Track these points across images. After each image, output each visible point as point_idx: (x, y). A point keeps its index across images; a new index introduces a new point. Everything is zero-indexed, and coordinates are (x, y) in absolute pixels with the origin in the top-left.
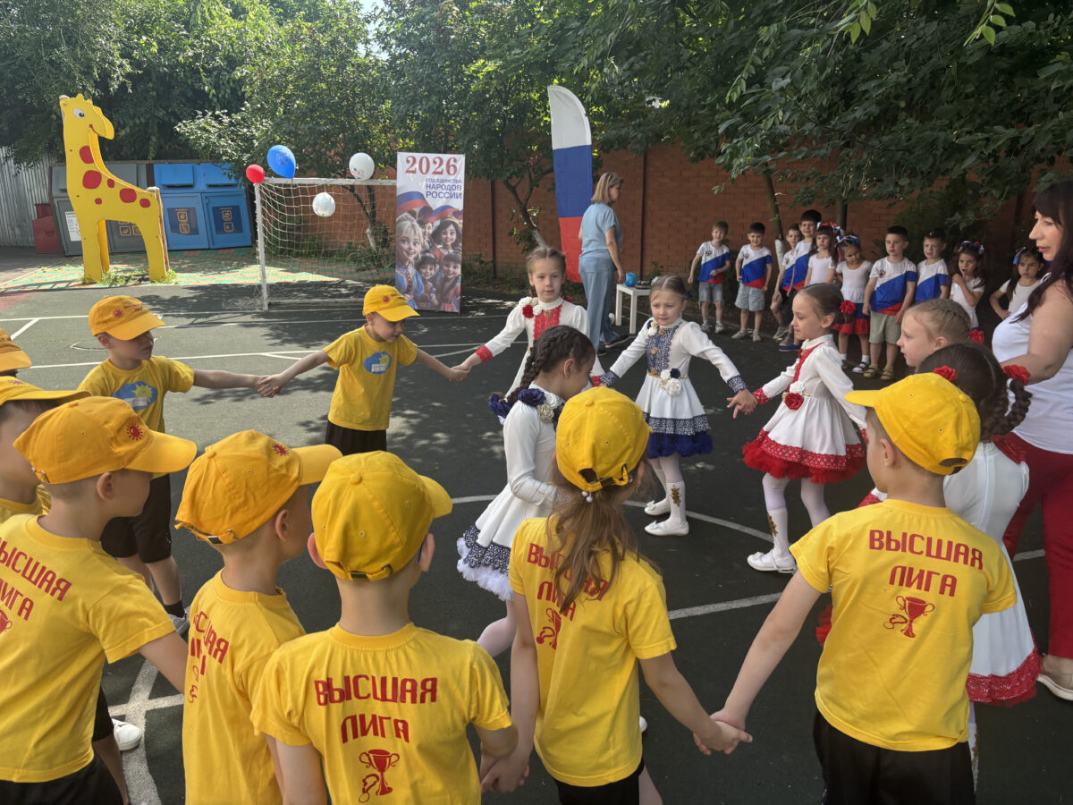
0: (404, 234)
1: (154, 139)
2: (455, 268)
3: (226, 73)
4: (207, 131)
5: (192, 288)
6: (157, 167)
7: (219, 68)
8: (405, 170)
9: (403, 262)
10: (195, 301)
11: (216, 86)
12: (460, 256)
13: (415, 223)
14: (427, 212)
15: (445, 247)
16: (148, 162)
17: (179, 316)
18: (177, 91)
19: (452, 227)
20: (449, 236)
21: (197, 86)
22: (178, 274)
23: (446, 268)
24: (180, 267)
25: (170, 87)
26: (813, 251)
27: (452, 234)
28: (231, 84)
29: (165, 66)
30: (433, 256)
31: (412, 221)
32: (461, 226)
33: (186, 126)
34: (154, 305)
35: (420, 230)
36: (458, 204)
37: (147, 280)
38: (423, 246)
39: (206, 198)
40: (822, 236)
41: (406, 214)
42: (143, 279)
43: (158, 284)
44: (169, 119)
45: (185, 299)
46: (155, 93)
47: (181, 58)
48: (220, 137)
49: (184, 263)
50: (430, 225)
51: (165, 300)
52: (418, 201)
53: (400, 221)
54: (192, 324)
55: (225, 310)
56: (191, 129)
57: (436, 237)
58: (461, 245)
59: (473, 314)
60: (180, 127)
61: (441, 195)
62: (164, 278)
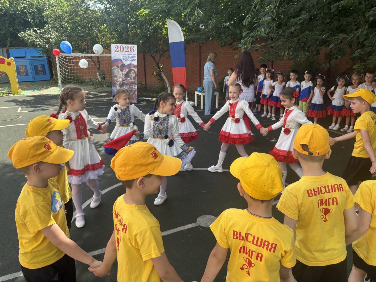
0: (115, 74)
1: (9, 39)
2: (135, 86)
3: (37, 14)
4: (31, 36)
5: (30, 96)
6: (11, 50)
7: (34, 12)
8: (115, 50)
9: (115, 85)
10: (33, 101)
11: (33, 19)
12: (136, 82)
13: (119, 70)
14: (123, 66)
15: (131, 79)
16: (7, 48)
17: (28, 107)
18: (17, 21)
19: (133, 71)
20: (132, 75)
21: (25, 19)
22: (23, 91)
23: (132, 87)
24: (23, 88)
25: (14, 19)
26: (265, 78)
27: (133, 74)
28: (39, 18)
29: (12, 11)
30: (126, 82)
31: (118, 69)
32: (136, 71)
33: (22, 34)
34: (17, 103)
35: (121, 73)
36: (135, 63)
37: (11, 93)
38: (122, 79)
39: (31, 61)
40: (268, 73)
41: (115, 67)
42: (9, 93)
43: (15, 95)
44: (15, 32)
45: (28, 101)
46: (8, 21)
47: (19, 8)
48: (36, 38)
49: (24, 87)
50: (125, 71)
51: (20, 101)
52: (120, 62)
53: (113, 69)
54: (34, 110)
55: (46, 104)
56: (25, 35)
57: (127, 75)
58: (137, 78)
59: (142, 103)
60: (20, 34)
61: (129, 60)
62: (18, 93)
